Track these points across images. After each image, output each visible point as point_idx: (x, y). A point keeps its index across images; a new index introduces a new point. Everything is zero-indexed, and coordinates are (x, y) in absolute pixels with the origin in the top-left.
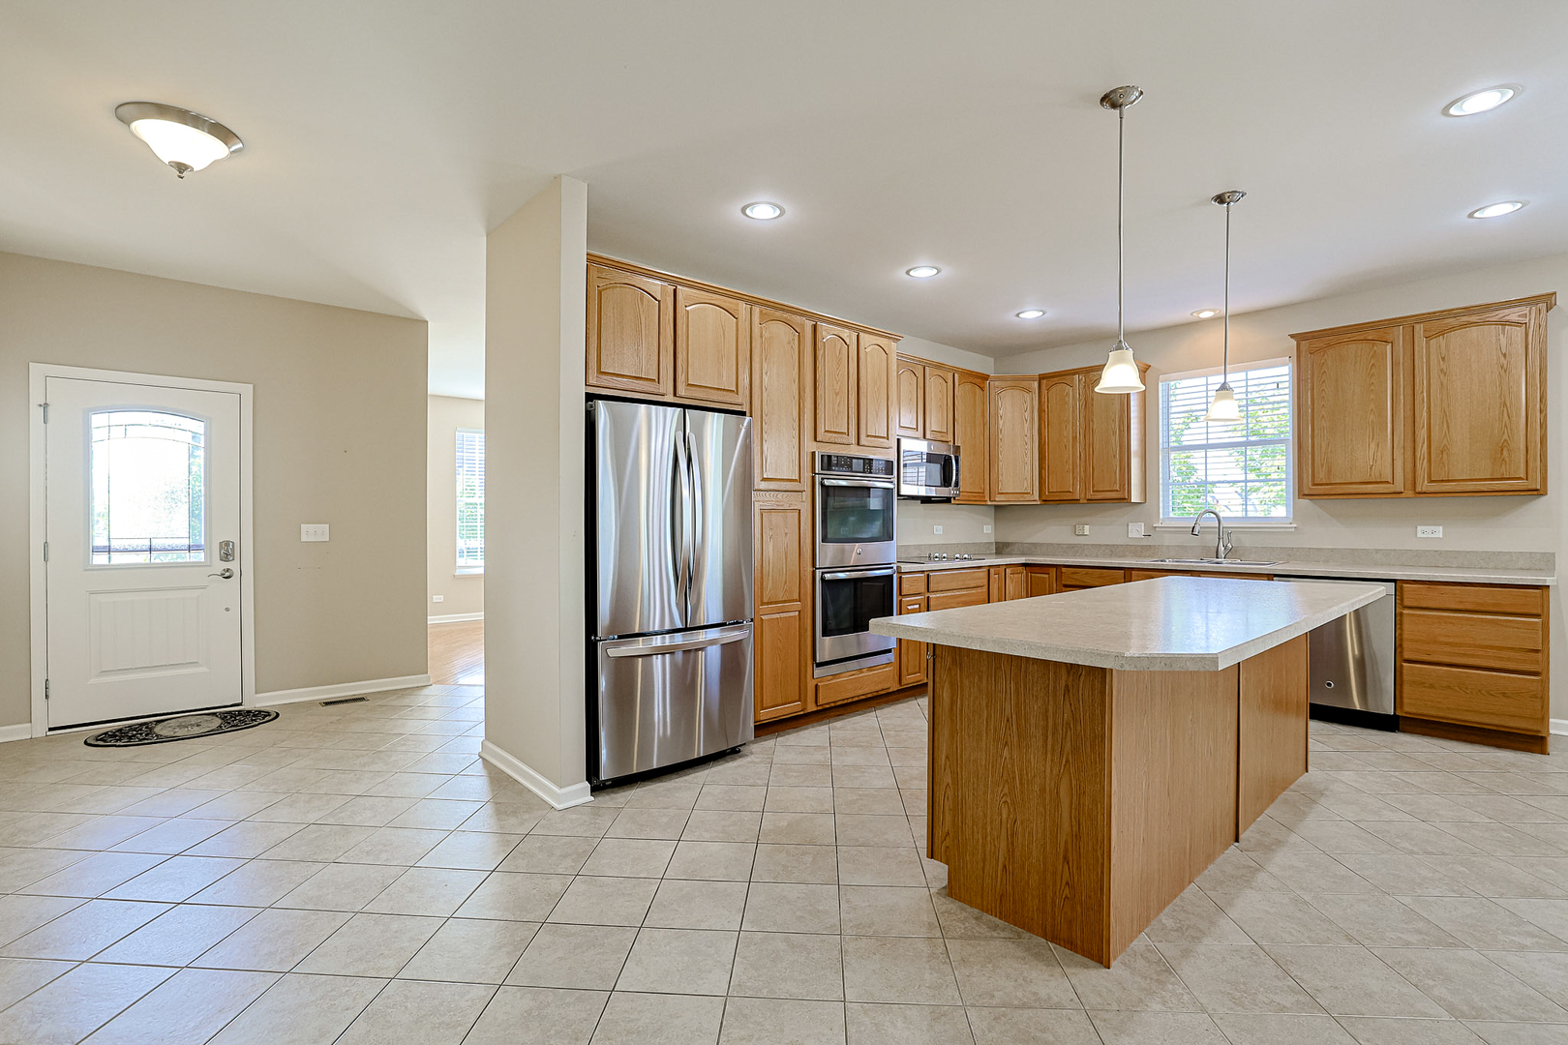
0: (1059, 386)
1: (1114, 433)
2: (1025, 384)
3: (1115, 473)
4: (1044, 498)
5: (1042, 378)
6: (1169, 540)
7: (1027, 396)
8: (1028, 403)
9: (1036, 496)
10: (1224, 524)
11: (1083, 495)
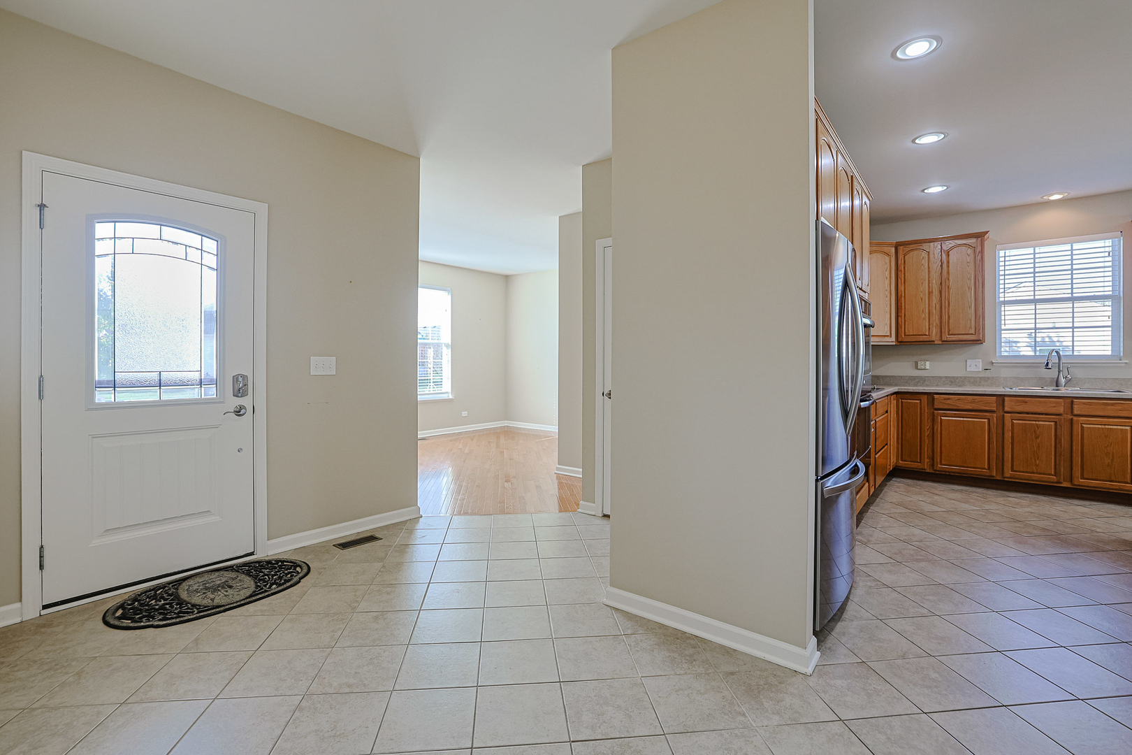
0: (915, 252)
1: (969, 288)
2: (886, 249)
3: (971, 320)
4: (900, 339)
5: (897, 246)
6: (1005, 373)
7: (887, 259)
8: (888, 264)
9: (893, 338)
10: (1063, 360)
11: (938, 338)
